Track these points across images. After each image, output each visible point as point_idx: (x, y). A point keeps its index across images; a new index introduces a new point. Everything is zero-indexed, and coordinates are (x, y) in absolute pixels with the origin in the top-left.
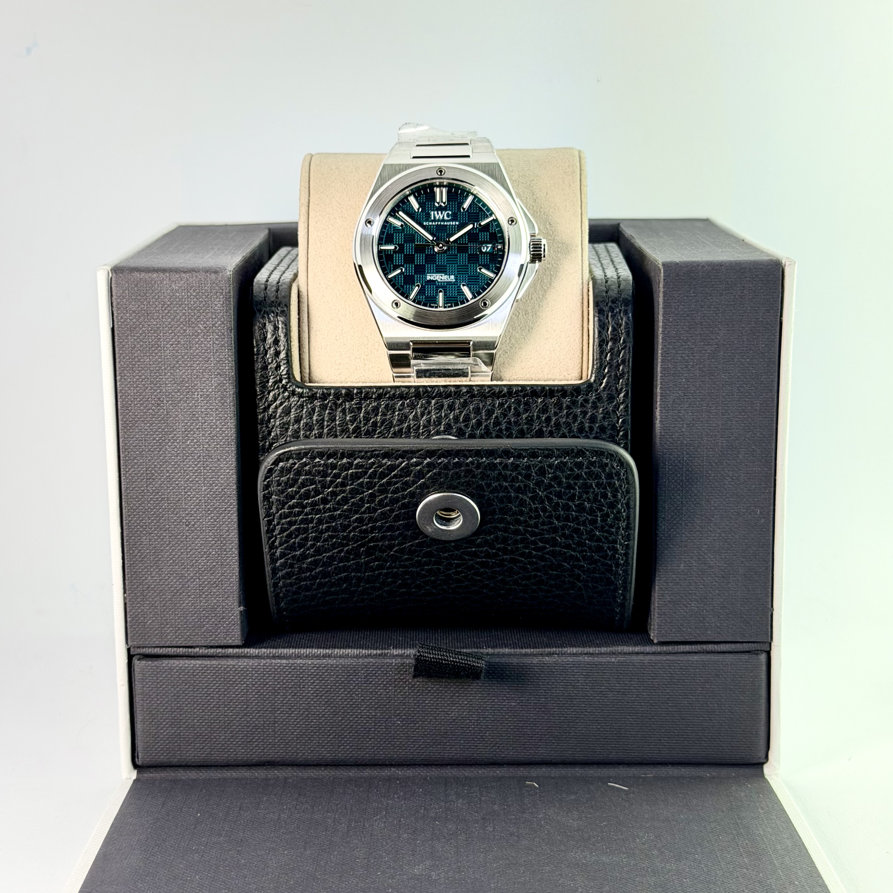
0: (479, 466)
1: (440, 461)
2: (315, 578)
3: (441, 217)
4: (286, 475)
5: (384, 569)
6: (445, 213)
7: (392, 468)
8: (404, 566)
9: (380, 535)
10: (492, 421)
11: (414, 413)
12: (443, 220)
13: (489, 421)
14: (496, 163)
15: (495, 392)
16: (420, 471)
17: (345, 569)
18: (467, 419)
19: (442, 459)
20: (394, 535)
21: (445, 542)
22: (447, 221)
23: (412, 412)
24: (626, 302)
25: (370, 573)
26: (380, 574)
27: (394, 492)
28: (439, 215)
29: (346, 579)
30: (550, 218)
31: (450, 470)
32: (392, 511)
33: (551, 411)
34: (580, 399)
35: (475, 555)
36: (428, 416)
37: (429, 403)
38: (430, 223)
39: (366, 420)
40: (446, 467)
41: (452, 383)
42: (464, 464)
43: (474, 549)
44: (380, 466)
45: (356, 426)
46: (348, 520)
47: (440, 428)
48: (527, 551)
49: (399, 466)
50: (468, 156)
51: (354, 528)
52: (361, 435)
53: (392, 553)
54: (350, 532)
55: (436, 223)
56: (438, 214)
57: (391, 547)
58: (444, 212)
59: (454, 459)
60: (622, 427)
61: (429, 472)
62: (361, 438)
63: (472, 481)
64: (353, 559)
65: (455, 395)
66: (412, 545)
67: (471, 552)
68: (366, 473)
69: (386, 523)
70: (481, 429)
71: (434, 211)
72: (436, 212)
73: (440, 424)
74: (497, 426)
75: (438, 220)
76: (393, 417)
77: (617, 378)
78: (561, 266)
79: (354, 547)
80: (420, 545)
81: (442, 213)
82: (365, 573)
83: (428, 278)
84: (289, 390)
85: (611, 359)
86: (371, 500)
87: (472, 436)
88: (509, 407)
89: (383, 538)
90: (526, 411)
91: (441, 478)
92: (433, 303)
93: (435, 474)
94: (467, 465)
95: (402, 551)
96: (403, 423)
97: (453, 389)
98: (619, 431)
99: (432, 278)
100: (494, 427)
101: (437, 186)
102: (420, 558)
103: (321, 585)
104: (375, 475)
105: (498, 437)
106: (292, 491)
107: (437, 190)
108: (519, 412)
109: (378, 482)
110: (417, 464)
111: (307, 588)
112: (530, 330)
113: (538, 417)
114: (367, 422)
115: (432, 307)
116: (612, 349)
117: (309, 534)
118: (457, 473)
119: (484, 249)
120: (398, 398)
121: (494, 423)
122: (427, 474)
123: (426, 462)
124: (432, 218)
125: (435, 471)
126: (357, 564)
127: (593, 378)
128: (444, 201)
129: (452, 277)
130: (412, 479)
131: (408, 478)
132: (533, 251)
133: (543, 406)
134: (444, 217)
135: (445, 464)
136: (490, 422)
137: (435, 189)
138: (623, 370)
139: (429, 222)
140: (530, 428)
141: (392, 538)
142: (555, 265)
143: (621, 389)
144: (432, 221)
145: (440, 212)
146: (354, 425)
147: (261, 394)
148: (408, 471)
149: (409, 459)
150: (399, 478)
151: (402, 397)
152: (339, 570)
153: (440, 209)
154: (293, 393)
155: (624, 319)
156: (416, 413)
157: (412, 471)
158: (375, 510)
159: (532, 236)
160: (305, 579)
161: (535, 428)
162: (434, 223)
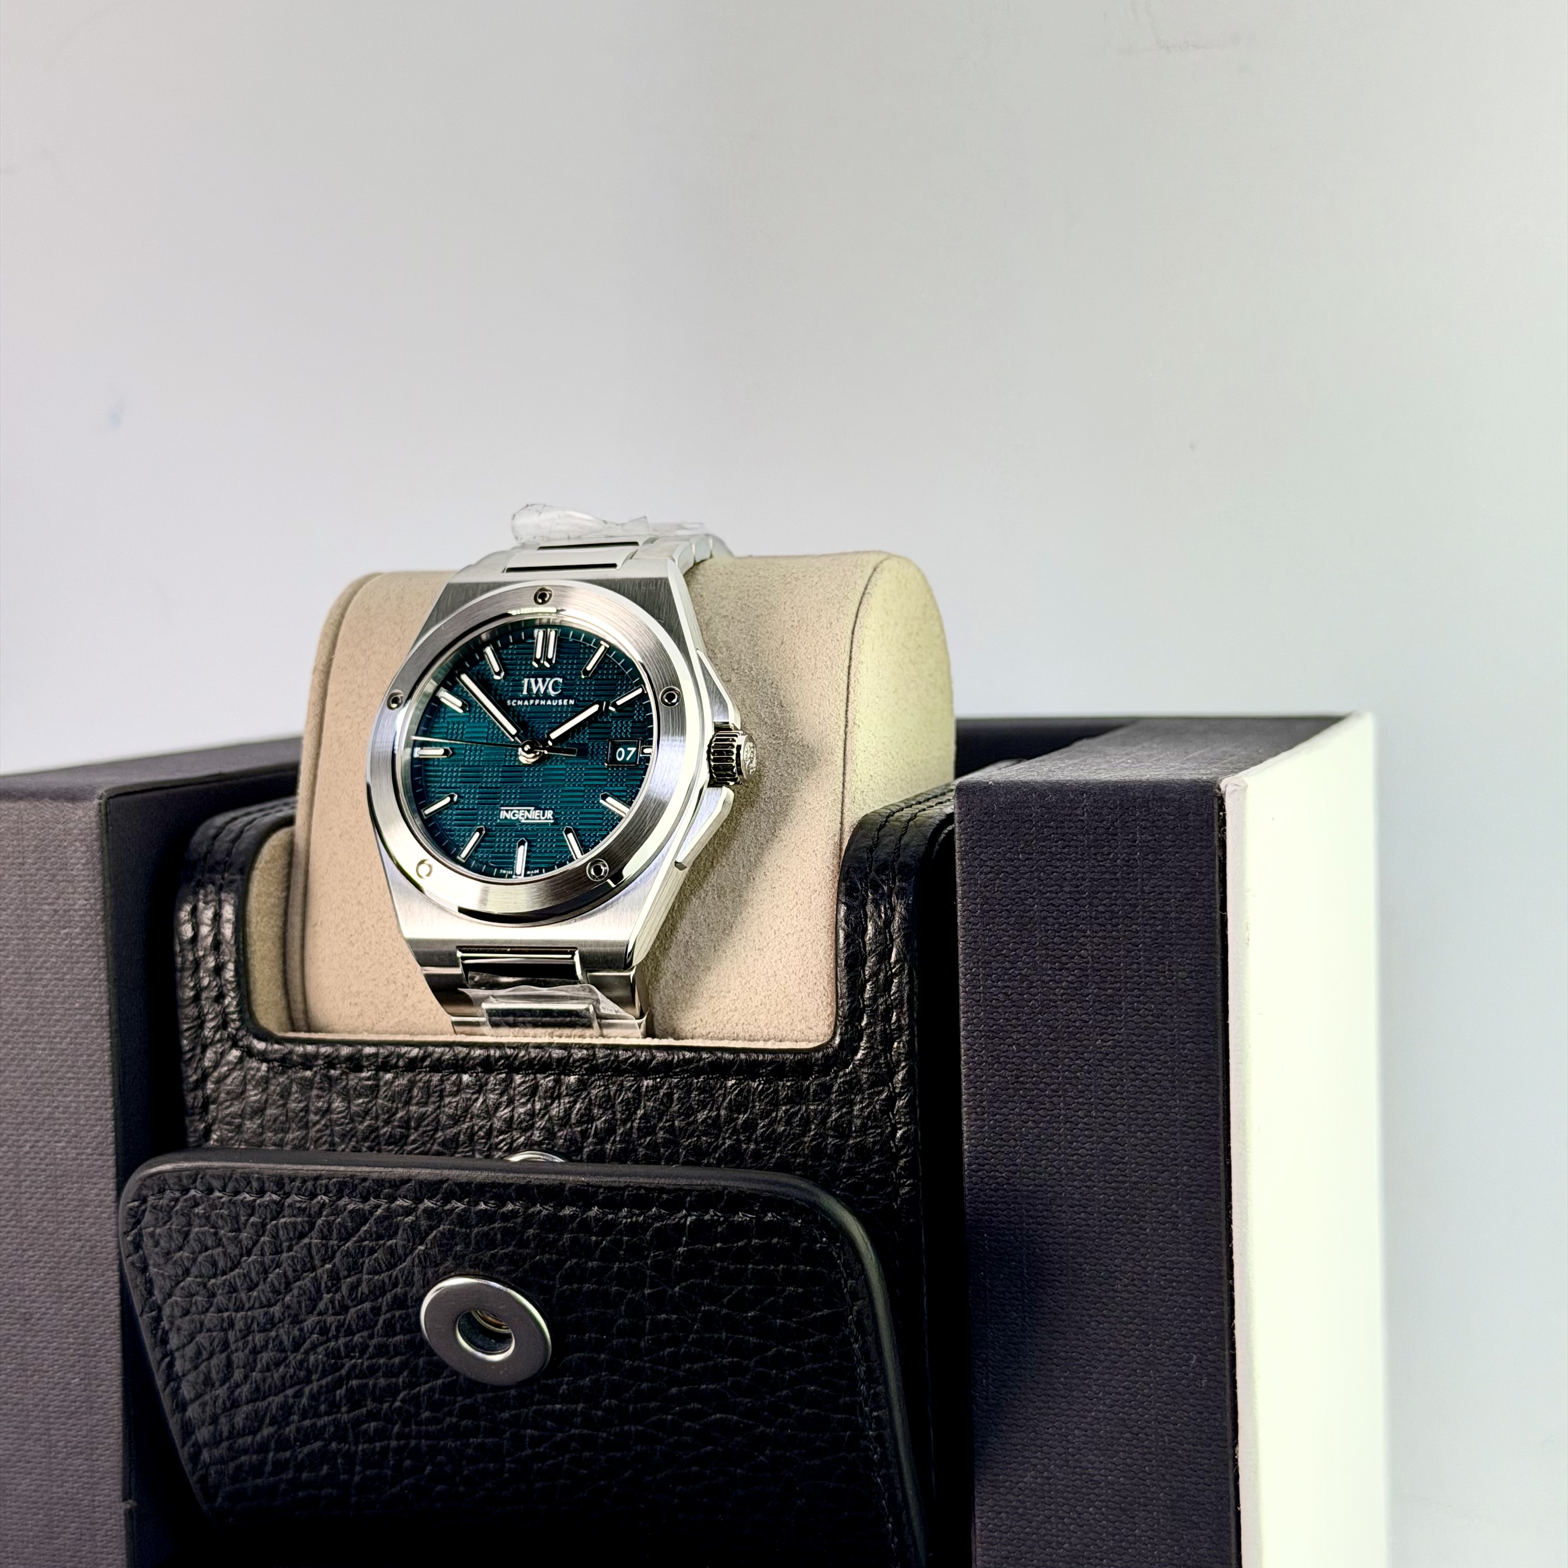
0: (529, 1221)
1: (448, 1207)
2: (263, 1448)
3: (542, 690)
4: (165, 1224)
5: (389, 1438)
6: (550, 682)
7: (361, 1218)
8: (428, 1435)
9: (366, 1364)
10: (635, 1125)
11: (481, 1100)
12: (546, 696)
13: (629, 1125)
14: (661, 579)
15: (638, 1060)
16: (413, 1226)
17: (317, 1433)
18: (587, 1117)
19: (454, 1202)
20: (393, 1365)
21: (495, 1388)
22: (551, 698)
23: (477, 1099)
24: (905, 871)
25: (366, 1446)
26: (385, 1449)
27: (375, 1272)
28: (539, 686)
29: (324, 1456)
30: (782, 693)
31: (470, 1227)
32: (376, 1311)
33: (754, 1107)
34: (812, 1084)
35: (563, 1420)
36: (509, 1109)
37: (509, 1081)
38: (520, 703)
39: (388, 1112)
40: (463, 1219)
41: (556, 1040)
42: (498, 1217)
43: (558, 1406)
44: (337, 1212)
45: (369, 1126)
46: (298, 1327)
47: (532, 1135)
48: (670, 1417)
49: (371, 1213)
50: (614, 566)
51: (314, 1347)
52: (379, 1144)
53: (397, 1404)
54: (307, 1353)
55: (532, 702)
56: (536, 682)
57: (392, 1391)
58: (548, 679)
59: (477, 1204)
60: (902, 1148)
61: (431, 1228)
62: (379, 1151)
63: (520, 1254)
64: (328, 1413)
65: (557, 1067)
66: (432, 1390)
67: (554, 1411)
68: (312, 1226)
69: (371, 1337)
70: (614, 1141)
71: (529, 677)
72: (532, 680)
73: (531, 1127)
74: (645, 1137)
75: (537, 696)
76: (439, 1107)
77: (888, 1040)
78: (797, 795)
79: (321, 1387)
80: (449, 1389)
81: (544, 682)
82: (356, 1444)
83: (503, 814)
84: (241, 1044)
85: (874, 999)
86: (333, 1285)
87: (598, 1157)
88: (669, 1095)
89: (373, 1371)
90: (703, 1105)
91: (456, 1245)
92: (503, 868)
93: (443, 1233)
94: (506, 1217)
95: (415, 1400)
96: (459, 1121)
97: (557, 1053)
98: (896, 1158)
99: (509, 816)
100: (639, 1138)
101: (541, 626)
102: (454, 1420)
103: (280, 1466)
104: (330, 1231)
105: (648, 1160)
106: (181, 1257)
107: (539, 634)
108: (691, 1107)
109: (339, 1247)
110: (408, 1212)
111: (257, 1470)
112: (728, 929)
113: (730, 1120)
114: (389, 1118)
115: (503, 876)
116: (875, 974)
117: (232, 1352)
118: (486, 1234)
119: (620, 756)
120: (447, 1068)
121: (639, 1129)
122: (427, 1234)
123: (421, 1207)
124: (525, 692)
125: (441, 1228)
126: (336, 1423)
127: (837, 1040)
128: (550, 656)
129: (549, 814)
130: (401, 1243)
131: (394, 1241)
132: (714, 760)
133: (737, 1095)
134: (547, 688)
135: (459, 1215)
136: (632, 1127)
137: (536, 631)
138: (898, 1020)
139: (518, 699)
140: (711, 1143)
141: (390, 1373)
142: (785, 793)
143: (899, 1062)
144: (523, 699)
145: (540, 680)
146: (366, 1124)
147: (189, 1051)
148: (390, 1225)
149: (392, 1199)
150: (377, 1240)
151: (459, 1066)
152: (306, 1437)
153: (542, 673)
154: (249, 1052)
155: (898, 909)
156: (484, 1101)
157: (397, 1226)
158: (345, 1309)
159: (717, 728)
160: (245, 1451)
161: (724, 1143)
162: (526, 703)
